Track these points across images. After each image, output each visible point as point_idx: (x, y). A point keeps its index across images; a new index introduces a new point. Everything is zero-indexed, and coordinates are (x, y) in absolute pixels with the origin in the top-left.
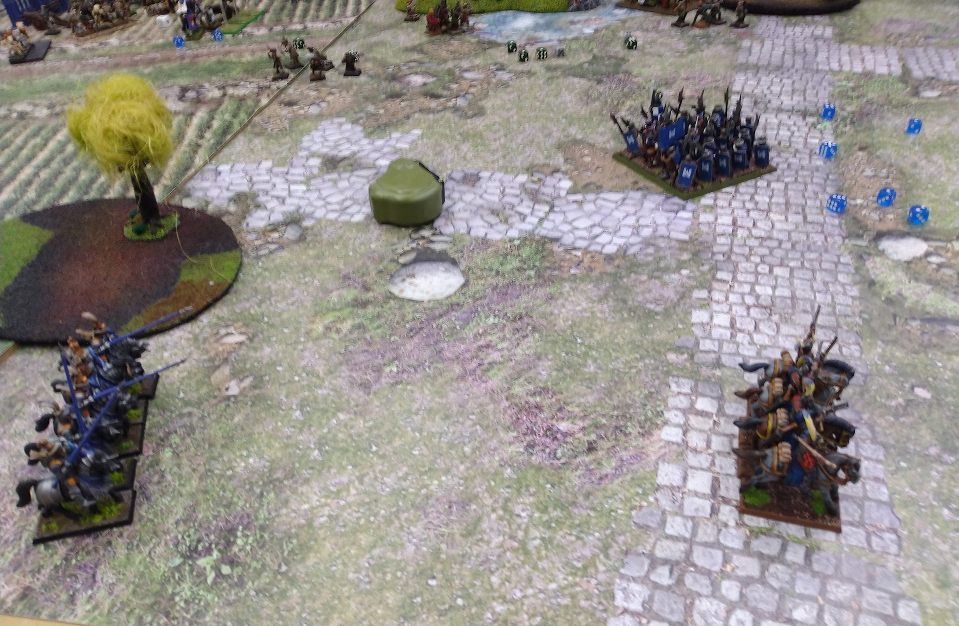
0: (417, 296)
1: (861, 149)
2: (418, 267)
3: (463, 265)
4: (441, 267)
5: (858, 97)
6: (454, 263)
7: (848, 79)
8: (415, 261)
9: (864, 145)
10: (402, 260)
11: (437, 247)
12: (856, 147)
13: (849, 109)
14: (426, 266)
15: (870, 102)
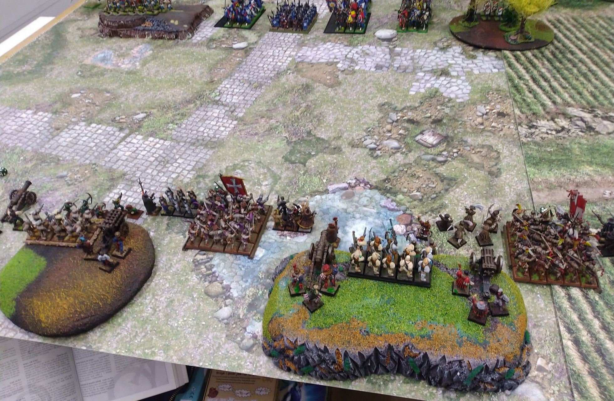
0: (388, 30)
2: (390, 37)
3: (376, 38)
4: (383, 37)
6: (379, 39)
8: (392, 39)
10: (396, 39)
11: (385, 42)
14: (388, 37)
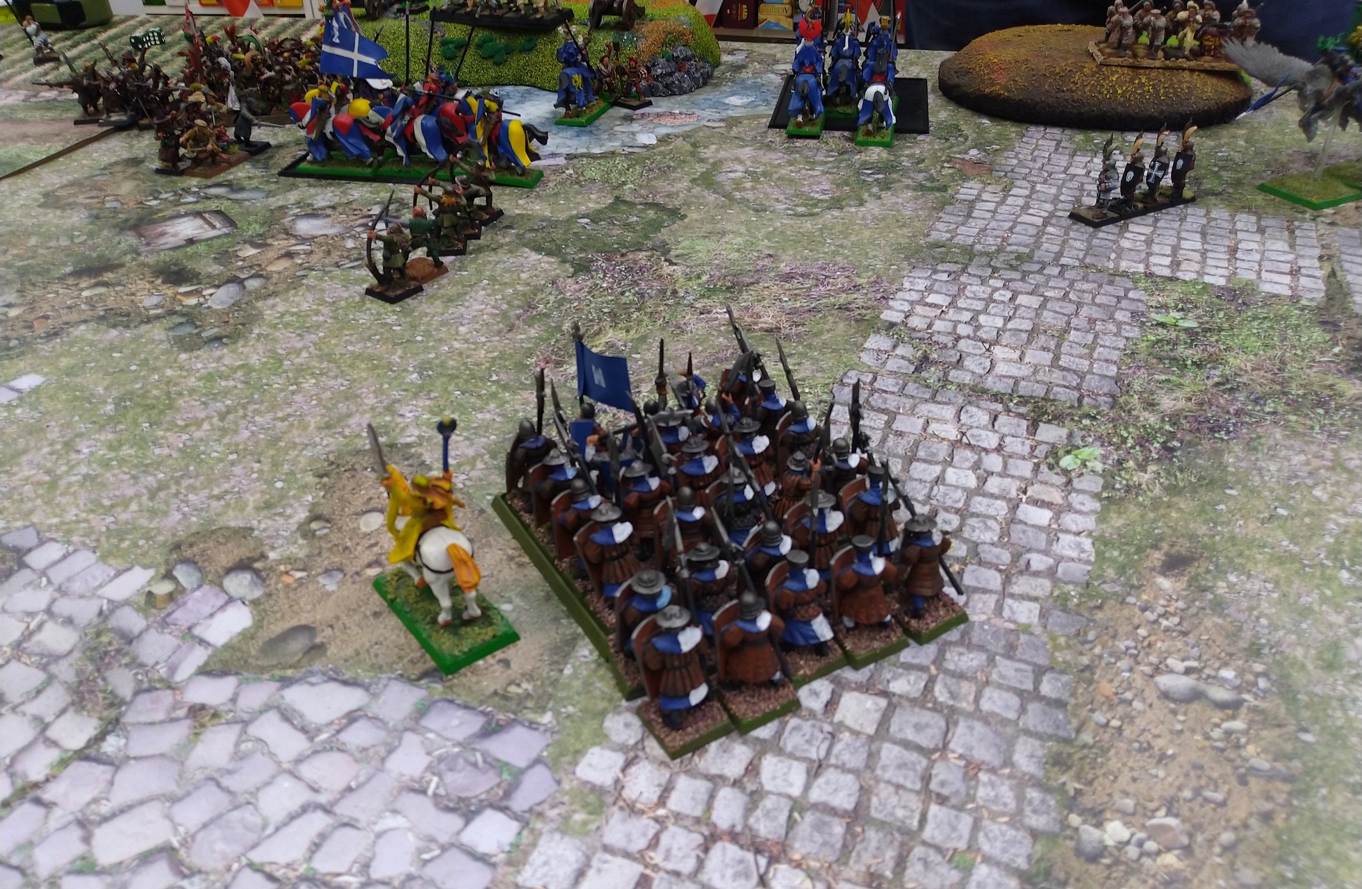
1: (1174, 564)
5: (1198, 365)
7: (1184, 306)
9: (1183, 547)
12: (1157, 557)
13: (1167, 403)
15: (1228, 386)
